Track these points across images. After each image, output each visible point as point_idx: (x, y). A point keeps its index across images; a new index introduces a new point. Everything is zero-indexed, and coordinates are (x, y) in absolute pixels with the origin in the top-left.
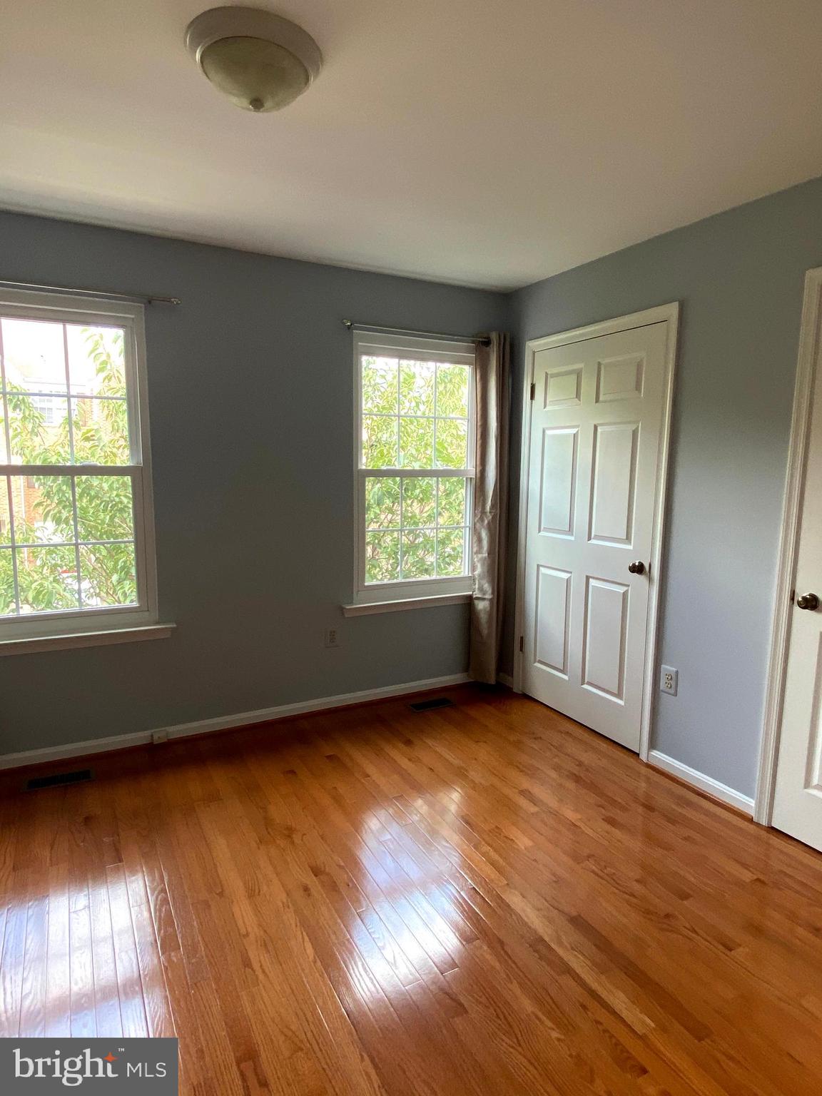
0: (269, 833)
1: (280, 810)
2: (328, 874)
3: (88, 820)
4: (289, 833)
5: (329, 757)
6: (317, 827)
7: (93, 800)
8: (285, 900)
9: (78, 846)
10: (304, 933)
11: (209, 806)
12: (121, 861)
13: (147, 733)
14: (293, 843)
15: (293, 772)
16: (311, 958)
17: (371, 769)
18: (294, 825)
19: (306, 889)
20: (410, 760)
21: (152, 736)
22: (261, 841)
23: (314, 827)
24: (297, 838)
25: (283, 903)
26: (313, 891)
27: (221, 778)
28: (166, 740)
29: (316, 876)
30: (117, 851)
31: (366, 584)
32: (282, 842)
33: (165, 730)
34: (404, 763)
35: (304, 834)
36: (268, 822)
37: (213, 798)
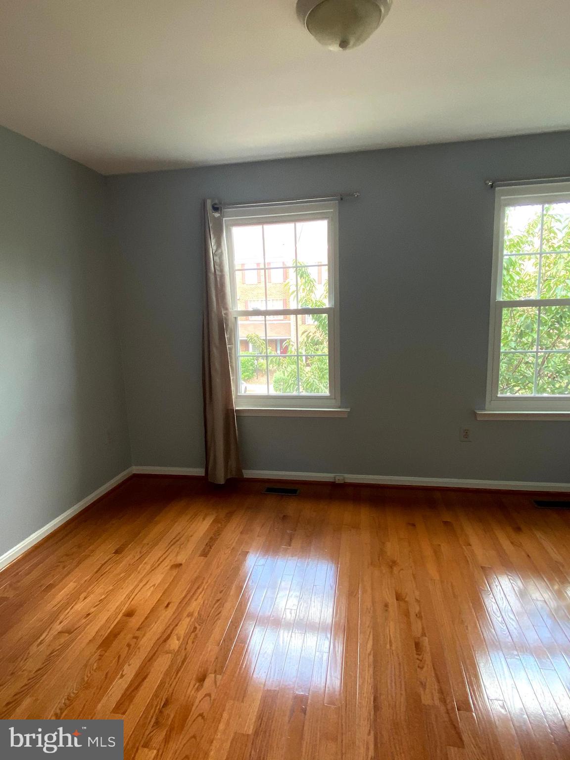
0: (379, 560)
1: (393, 547)
2: (406, 602)
3: (285, 517)
4: (392, 564)
5: (446, 523)
6: (413, 568)
7: (292, 507)
8: (369, 607)
9: (274, 530)
10: (371, 634)
11: (350, 530)
12: (290, 546)
13: (332, 475)
14: (392, 572)
15: (414, 525)
16: (369, 650)
17: (474, 540)
18: (398, 561)
19: (386, 605)
20: (512, 543)
21: (335, 477)
22: (372, 564)
23: (411, 567)
24: (396, 570)
25: (367, 609)
26: (390, 609)
27: (365, 515)
28: (343, 482)
29: (397, 600)
30: (291, 540)
31: (499, 395)
32: (385, 569)
33: (343, 476)
34: (506, 544)
35: (402, 569)
36: (382, 553)
37: (356, 527)
